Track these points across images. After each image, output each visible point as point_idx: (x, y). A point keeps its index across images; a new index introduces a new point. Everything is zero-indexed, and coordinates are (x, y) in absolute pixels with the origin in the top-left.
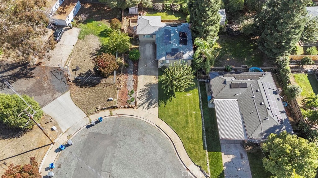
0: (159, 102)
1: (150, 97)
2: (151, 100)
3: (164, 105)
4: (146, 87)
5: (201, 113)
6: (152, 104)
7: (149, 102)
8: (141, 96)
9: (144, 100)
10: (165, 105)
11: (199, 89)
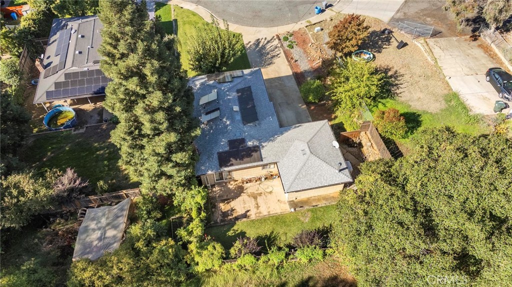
1: (260, 52)
2: (258, 48)
4: (271, 61)
6: (255, 45)
7: (260, 46)
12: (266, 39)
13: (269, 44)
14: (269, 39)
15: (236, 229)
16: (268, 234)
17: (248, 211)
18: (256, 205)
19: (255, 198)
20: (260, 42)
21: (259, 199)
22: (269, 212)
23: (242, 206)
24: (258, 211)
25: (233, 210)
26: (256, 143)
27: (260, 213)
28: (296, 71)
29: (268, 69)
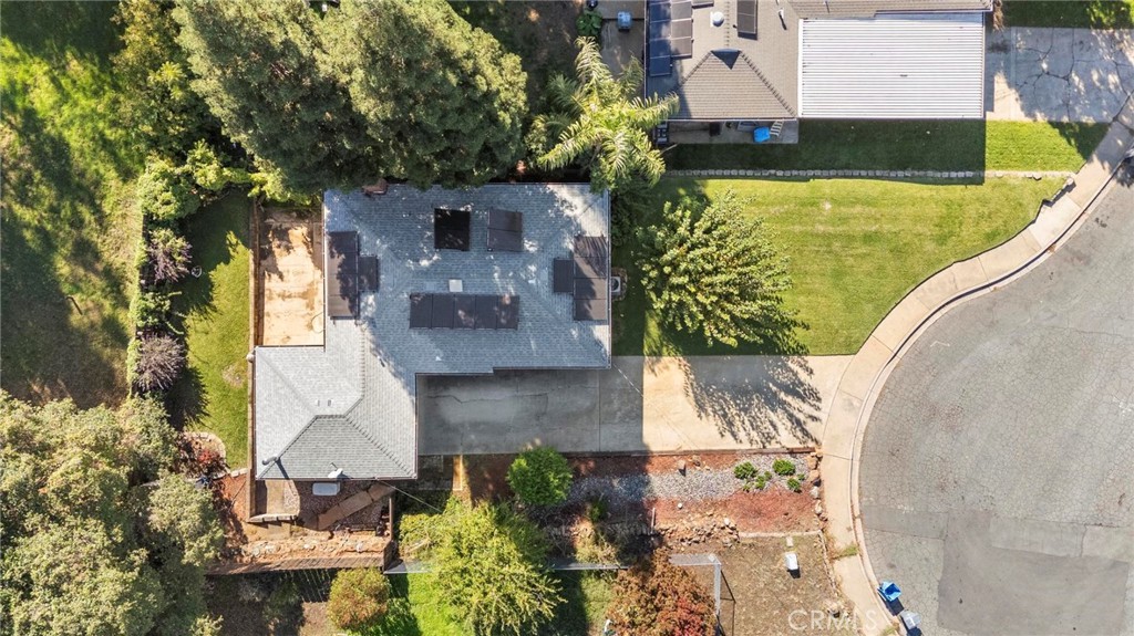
0: (785, 353)
1: (759, 390)
2: (774, 389)
3: (799, 330)
4: (710, 410)
5: (829, 177)
6: (793, 383)
7: (782, 395)
8: (754, 434)
9: (779, 417)
10: (795, 324)
11: (704, 173)
12: (814, 419)
13: (786, 421)
14: (810, 426)
15: (237, 249)
16: (215, 303)
17: (281, 277)
18: (287, 294)
19: (304, 295)
20: (804, 401)
21: (299, 304)
22: (269, 315)
23: (291, 269)
24: (275, 296)
25: (288, 249)
26: (369, 312)
27: (271, 298)
28: (655, 461)
29: (681, 397)
